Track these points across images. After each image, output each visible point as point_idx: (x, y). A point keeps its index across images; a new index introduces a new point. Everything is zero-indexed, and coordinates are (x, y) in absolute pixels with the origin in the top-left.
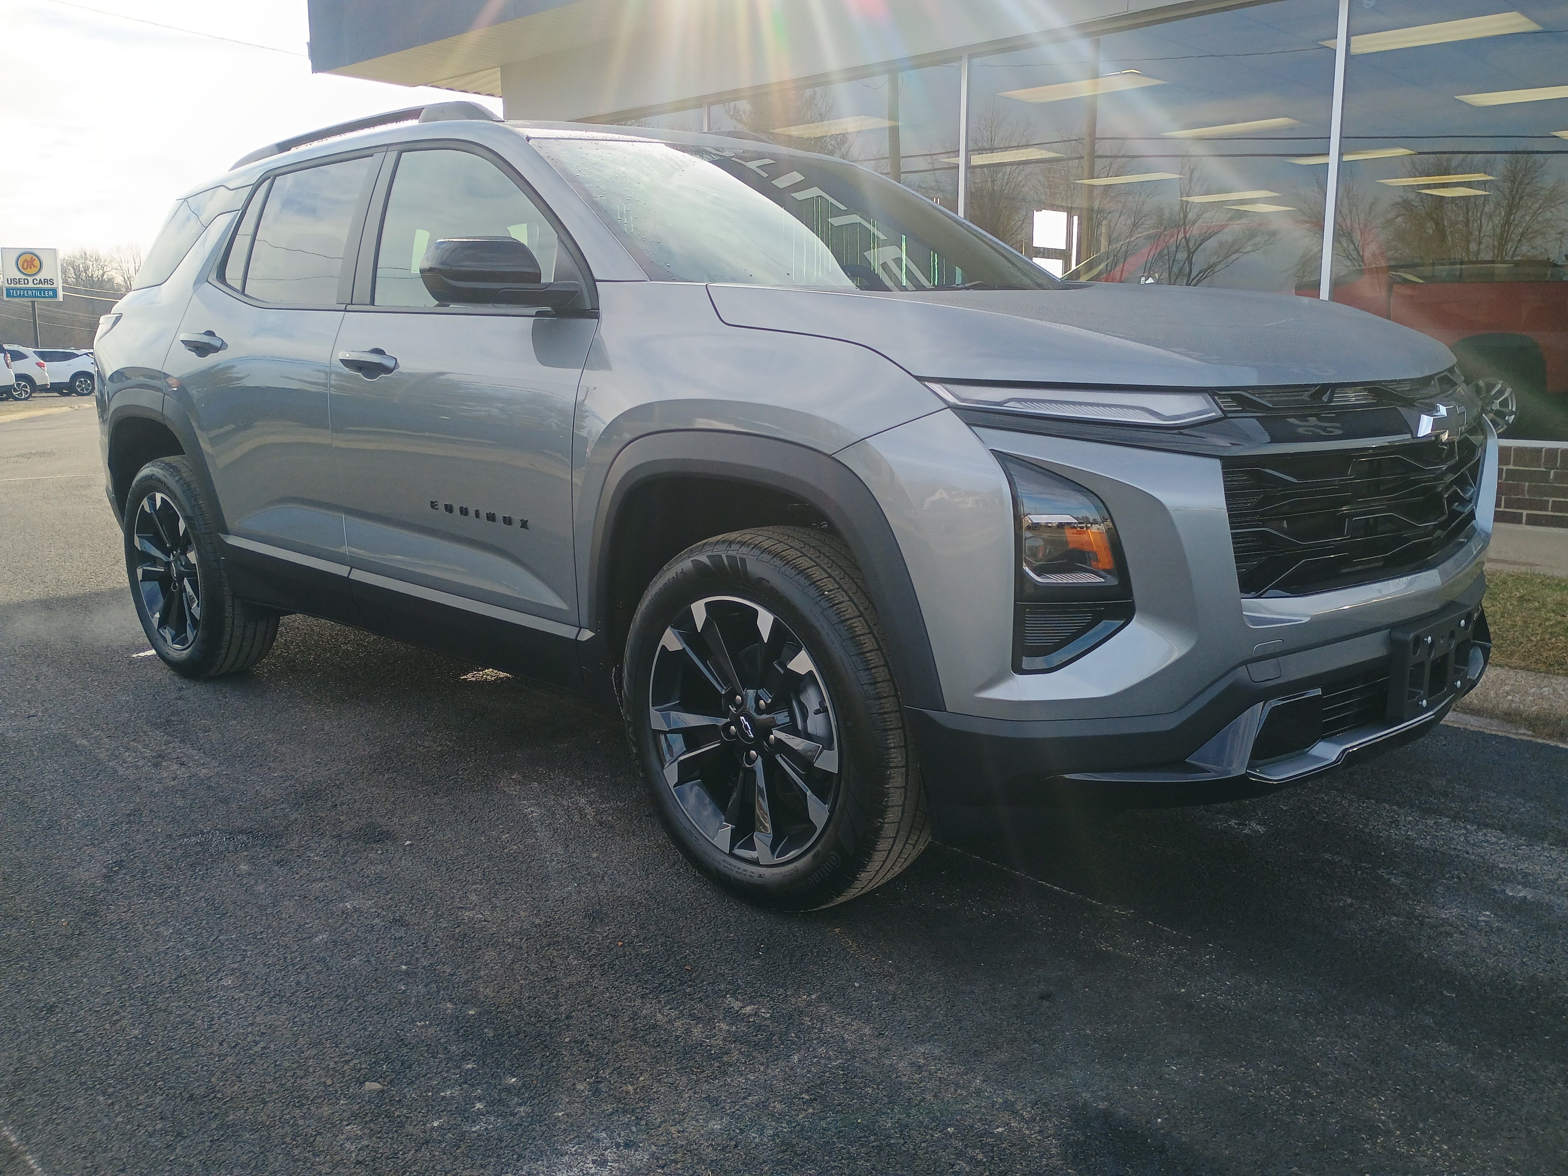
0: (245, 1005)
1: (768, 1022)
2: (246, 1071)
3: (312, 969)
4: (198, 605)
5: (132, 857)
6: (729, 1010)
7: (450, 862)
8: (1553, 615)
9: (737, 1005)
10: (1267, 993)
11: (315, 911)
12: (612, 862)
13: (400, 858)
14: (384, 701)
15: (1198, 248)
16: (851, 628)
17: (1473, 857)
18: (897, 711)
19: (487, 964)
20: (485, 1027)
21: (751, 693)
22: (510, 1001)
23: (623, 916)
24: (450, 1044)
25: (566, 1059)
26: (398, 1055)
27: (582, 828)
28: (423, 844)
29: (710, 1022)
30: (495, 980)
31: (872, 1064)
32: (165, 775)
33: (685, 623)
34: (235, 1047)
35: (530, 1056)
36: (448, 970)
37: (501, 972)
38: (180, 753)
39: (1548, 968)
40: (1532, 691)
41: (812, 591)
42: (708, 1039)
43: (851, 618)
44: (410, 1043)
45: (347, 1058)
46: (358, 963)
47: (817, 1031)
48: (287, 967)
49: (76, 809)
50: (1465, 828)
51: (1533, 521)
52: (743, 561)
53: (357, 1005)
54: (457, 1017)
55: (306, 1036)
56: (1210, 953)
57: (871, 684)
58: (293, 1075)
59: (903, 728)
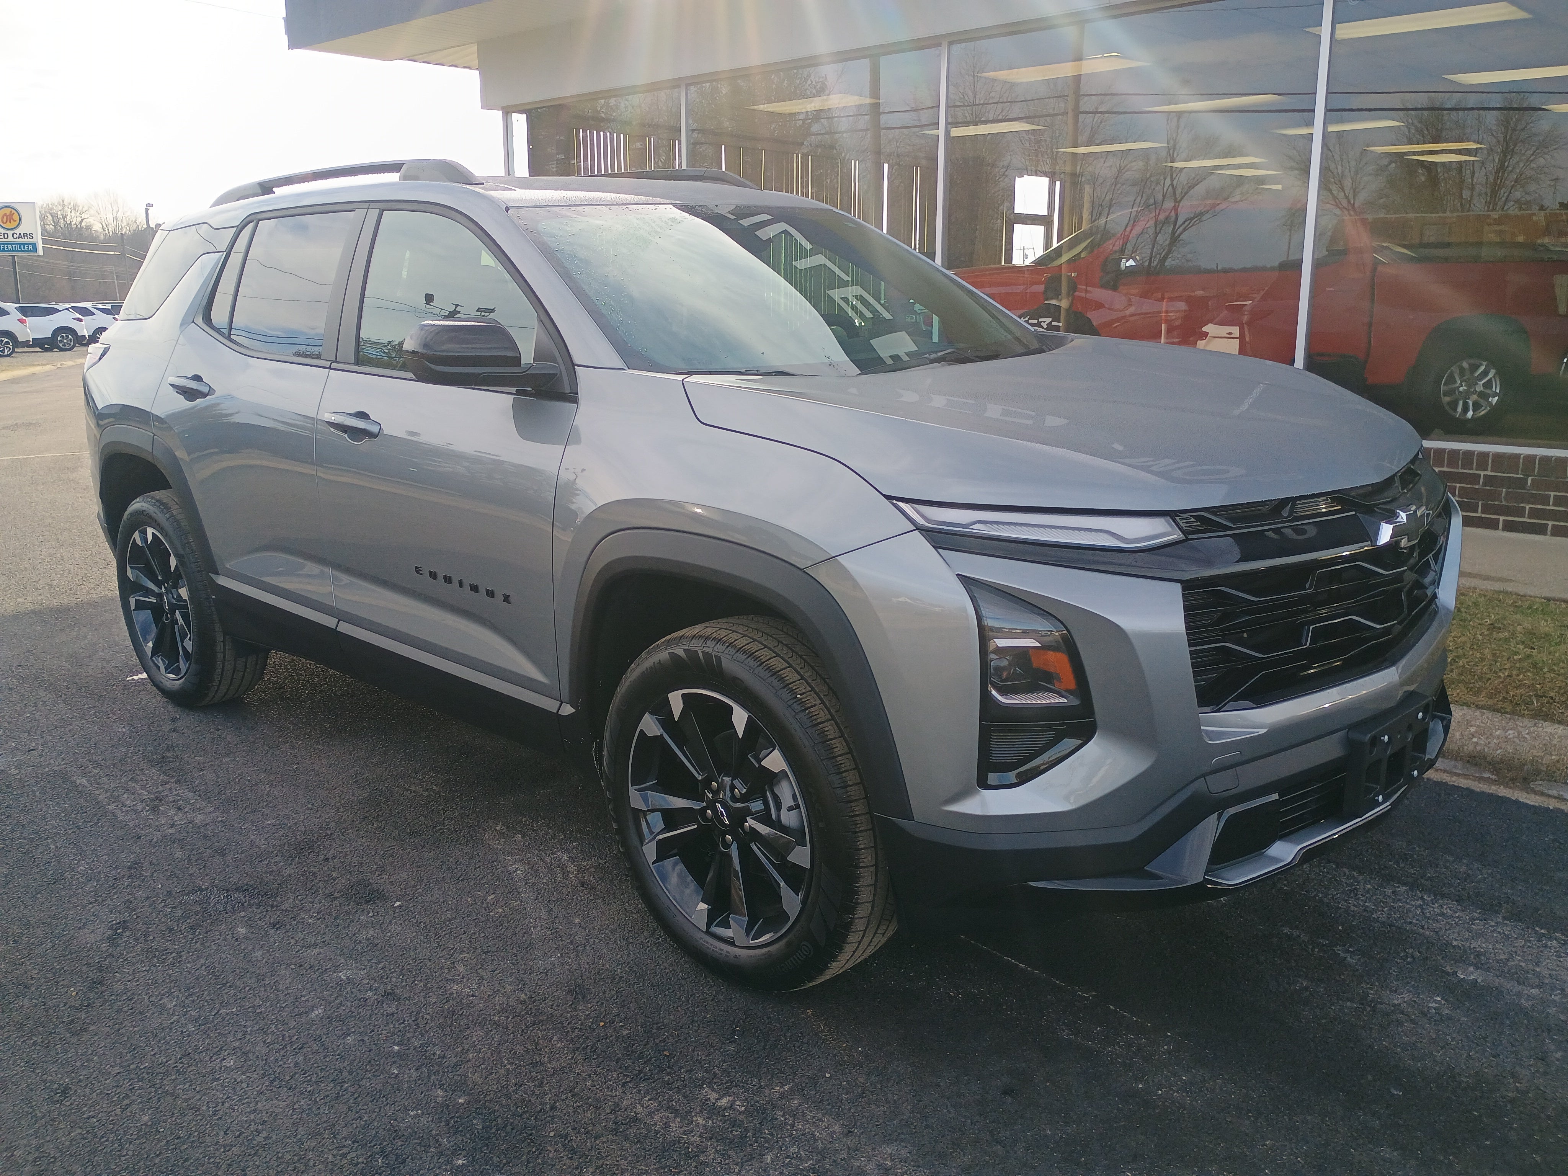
0: (247, 1089)
1: (742, 1117)
2: (250, 1164)
3: (309, 1049)
4: (190, 639)
5: (135, 917)
6: (704, 1103)
7: (438, 926)
8: (1522, 647)
9: (713, 1096)
10: (1221, 1089)
11: (311, 982)
12: (594, 929)
13: (390, 922)
14: (371, 737)
15: (1184, 196)
16: (822, 732)
17: (1427, 933)
18: (867, 813)
19: (475, 1046)
20: (474, 1118)
21: (727, 780)
22: (497, 1088)
23: (605, 992)
24: (441, 1136)
25: (551, 1155)
26: (393, 1148)
27: (564, 889)
28: (411, 905)
29: (686, 1117)
30: (483, 1064)
31: (842, 1166)
32: (163, 822)
33: (663, 711)
34: (239, 1136)
35: (517, 1152)
36: (438, 1052)
37: (489, 1055)
38: (177, 795)
39: (1494, 1064)
40: (1498, 733)
41: (785, 694)
42: (686, 1135)
43: (823, 722)
44: (404, 1135)
45: (345, 1150)
46: (352, 1043)
47: (789, 1127)
48: (285, 1045)
49: (79, 860)
50: (1422, 898)
51: (1510, 527)
52: (719, 659)
53: (352, 1090)
54: (448, 1105)
55: (306, 1126)
56: (1168, 1044)
57: (842, 788)
58: (295, 1170)
59: (873, 829)
